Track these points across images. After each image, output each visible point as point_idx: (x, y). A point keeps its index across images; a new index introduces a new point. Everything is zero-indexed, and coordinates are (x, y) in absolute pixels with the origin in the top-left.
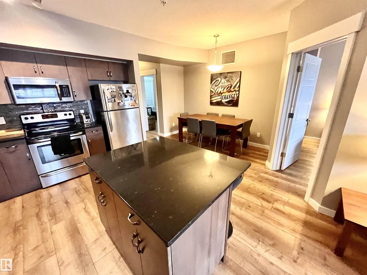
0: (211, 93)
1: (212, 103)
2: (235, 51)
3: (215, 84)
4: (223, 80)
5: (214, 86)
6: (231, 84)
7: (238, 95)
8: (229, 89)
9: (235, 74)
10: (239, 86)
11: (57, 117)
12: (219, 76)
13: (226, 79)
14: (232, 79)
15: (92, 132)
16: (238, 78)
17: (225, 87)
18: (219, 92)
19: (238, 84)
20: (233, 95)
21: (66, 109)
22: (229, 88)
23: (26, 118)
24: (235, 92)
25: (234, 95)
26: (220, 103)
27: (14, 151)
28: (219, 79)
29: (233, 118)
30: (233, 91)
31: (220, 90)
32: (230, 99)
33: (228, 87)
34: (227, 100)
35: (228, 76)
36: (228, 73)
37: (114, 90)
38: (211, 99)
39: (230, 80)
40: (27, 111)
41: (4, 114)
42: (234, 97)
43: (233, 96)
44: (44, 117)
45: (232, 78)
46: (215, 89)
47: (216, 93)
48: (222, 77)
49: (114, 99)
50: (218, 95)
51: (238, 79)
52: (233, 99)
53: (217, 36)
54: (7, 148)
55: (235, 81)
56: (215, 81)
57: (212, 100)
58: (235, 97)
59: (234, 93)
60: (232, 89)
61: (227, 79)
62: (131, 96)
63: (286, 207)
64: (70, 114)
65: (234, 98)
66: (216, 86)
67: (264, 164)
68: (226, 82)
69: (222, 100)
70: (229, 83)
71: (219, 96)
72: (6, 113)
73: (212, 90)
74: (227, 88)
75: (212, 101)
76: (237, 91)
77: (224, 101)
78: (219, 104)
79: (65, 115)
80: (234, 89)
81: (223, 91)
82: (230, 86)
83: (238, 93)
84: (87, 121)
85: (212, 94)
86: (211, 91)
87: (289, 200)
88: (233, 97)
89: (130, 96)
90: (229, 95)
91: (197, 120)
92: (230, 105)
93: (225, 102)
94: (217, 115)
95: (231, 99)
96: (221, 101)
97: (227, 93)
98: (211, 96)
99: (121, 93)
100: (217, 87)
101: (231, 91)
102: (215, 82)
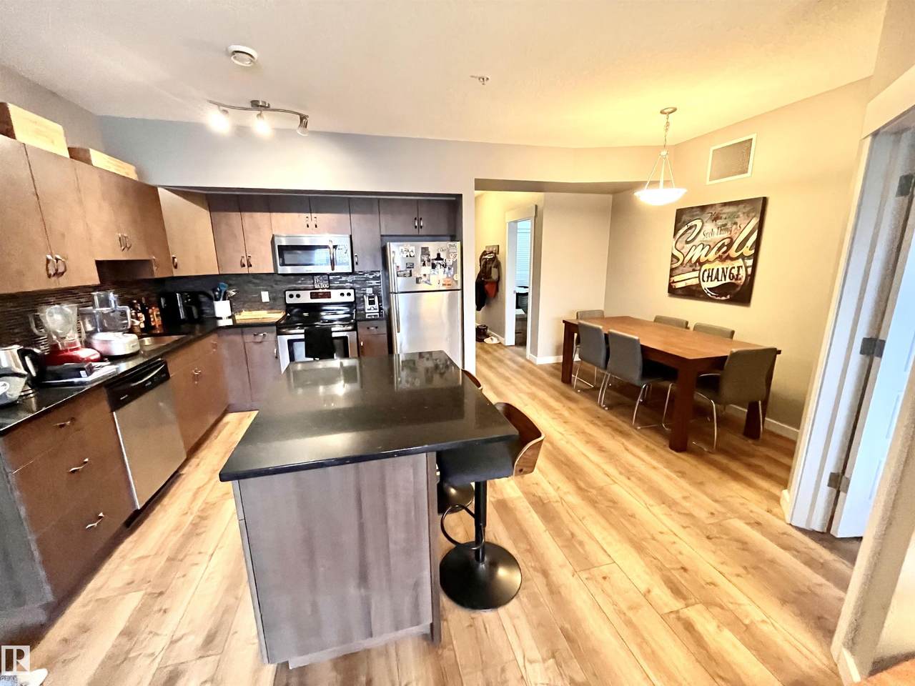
0: (672, 261)
1: (673, 291)
2: (751, 139)
3: (684, 238)
4: (709, 226)
5: (681, 242)
6: (731, 238)
7: (750, 270)
8: (724, 252)
9: (744, 207)
10: (757, 244)
11: (330, 297)
12: (697, 215)
13: (718, 221)
14: (736, 223)
15: (368, 328)
16: (754, 219)
17: (712, 247)
18: (694, 260)
19: (754, 237)
20: (736, 269)
21: (347, 284)
22: (725, 248)
23: (291, 296)
24: (740, 260)
25: (739, 271)
26: (694, 291)
27: (261, 342)
28: (699, 223)
29: (729, 339)
30: (737, 258)
31: (697, 253)
32: (723, 282)
33: (723, 245)
34: (715, 284)
35: (724, 213)
36: (725, 204)
37: (411, 253)
38: (672, 279)
39: (729, 226)
40: (295, 286)
41: (269, 288)
42: (737, 275)
43: (735, 272)
44: (313, 296)
45: (737, 220)
46: (685, 251)
47: (685, 262)
48: (705, 217)
49: (411, 271)
50: (691, 269)
51: (755, 221)
52: (733, 281)
53: (671, 110)
54: (255, 335)
55: (742, 227)
56: (686, 228)
57: (674, 282)
58: (740, 276)
59: (740, 262)
60: (733, 253)
61: (720, 222)
62: (445, 266)
63: (727, 633)
64: (349, 294)
65: (737, 279)
66: (687, 242)
67: (777, 499)
68: (715, 230)
69: (702, 283)
70: (726, 235)
71: (694, 270)
72: (272, 287)
73: (676, 253)
74: (719, 249)
75: (674, 284)
76: (749, 257)
77: (706, 285)
78: (692, 293)
79: (342, 294)
80: (740, 253)
81: (706, 256)
82: (727, 241)
83: (750, 262)
84: (370, 309)
85: (674, 266)
86: (673, 256)
87: (763, 621)
88: (733, 277)
89: (443, 266)
90: (723, 269)
91: (598, 330)
92: (723, 298)
93: (710, 289)
94: (682, 326)
95: (728, 280)
96: (699, 285)
97: (717, 262)
98: (672, 270)
99: (426, 259)
100: (689, 246)
101: (729, 258)
102: (686, 231)
